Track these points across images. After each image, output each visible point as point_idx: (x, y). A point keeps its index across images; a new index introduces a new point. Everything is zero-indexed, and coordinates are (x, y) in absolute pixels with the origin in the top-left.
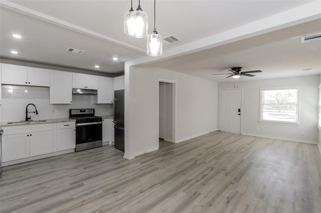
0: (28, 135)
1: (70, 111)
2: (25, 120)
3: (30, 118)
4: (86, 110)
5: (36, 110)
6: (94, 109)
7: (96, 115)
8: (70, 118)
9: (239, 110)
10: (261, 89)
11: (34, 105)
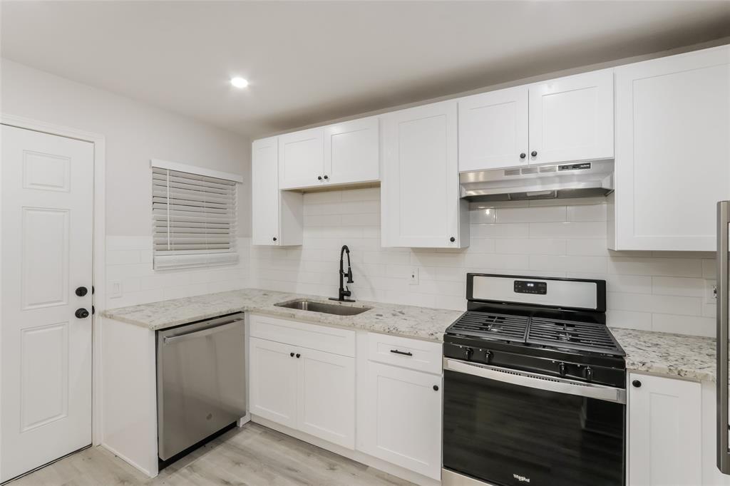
0: (292, 355)
1: (470, 279)
2: (338, 297)
4: (551, 283)
5: (349, 269)
6: (604, 282)
11: (348, 252)
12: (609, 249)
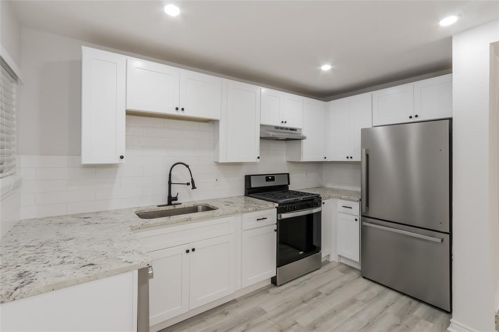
0: (188, 251)
1: (248, 178)
2: (167, 203)
3: (176, 199)
4: (275, 176)
5: (192, 179)
6: (288, 174)
7: (291, 188)
8: (245, 195)
11: (187, 166)
12: (287, 161)
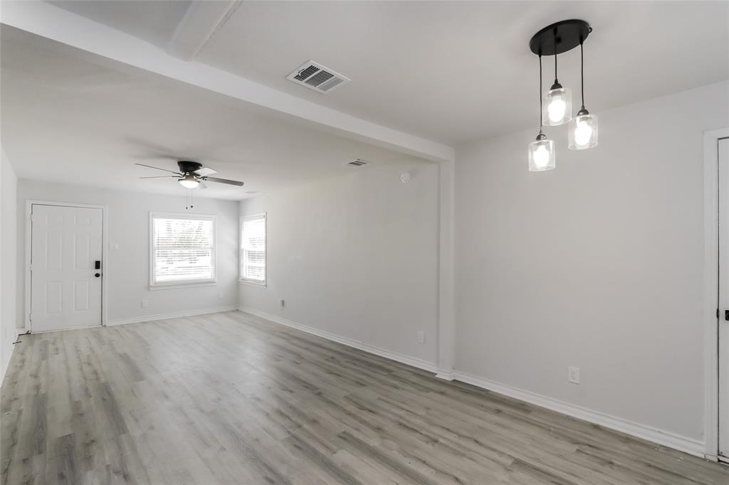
9: (98, 265)
10: (151, 213)
